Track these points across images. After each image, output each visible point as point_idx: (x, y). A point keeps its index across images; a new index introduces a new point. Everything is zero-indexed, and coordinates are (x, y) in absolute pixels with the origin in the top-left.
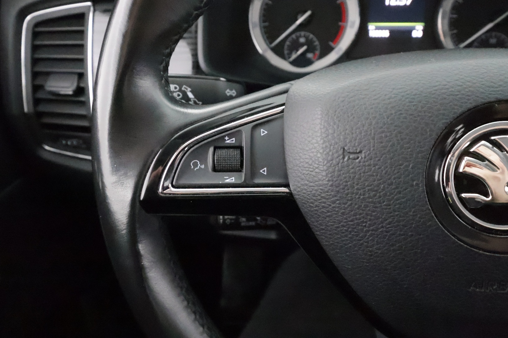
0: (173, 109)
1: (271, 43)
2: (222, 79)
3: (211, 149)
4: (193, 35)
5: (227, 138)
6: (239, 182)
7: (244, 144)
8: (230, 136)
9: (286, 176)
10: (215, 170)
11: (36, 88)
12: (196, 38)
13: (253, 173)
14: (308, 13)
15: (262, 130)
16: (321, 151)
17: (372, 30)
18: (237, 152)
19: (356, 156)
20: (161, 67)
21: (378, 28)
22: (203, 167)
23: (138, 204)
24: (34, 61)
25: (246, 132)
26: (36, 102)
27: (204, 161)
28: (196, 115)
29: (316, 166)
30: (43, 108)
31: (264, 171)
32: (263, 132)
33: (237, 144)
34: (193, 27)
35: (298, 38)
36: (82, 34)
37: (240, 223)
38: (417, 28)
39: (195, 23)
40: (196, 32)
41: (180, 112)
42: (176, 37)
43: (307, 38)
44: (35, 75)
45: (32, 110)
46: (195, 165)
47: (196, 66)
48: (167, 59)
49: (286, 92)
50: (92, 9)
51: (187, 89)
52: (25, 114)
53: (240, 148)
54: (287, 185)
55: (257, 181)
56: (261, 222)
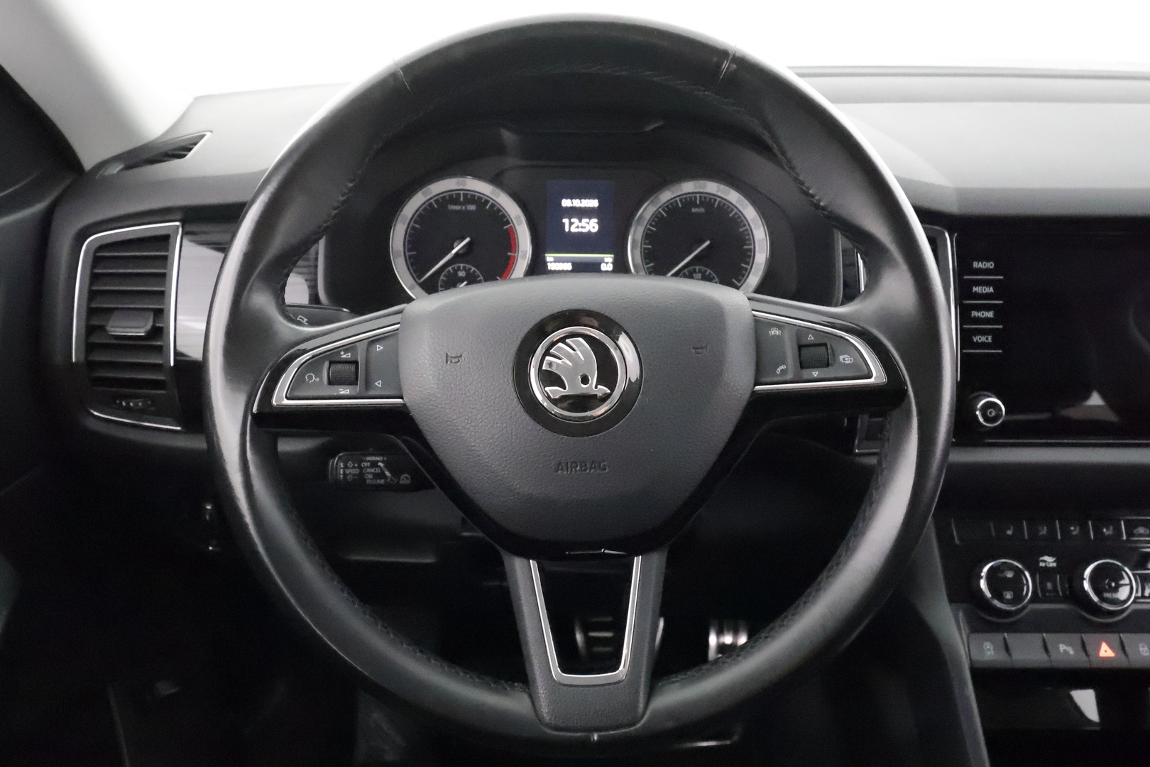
0: (288, 327)
1: (420, 277)
2: (345, 310)
3: (327, 364)
4: (312, 263)
5: (342, 353)
6: (354, 393)
7: (359, 360)
8: (346, 351)
9: (400, 389)
10: (330, 382)
11: (91, 330)
12: (316, 266)
13: (368, 384)
14: (468, 240)
15: (378, 346)
16: (428, 358)
17: (551, 262)
18: (352, 368)
19: (457, 360)
20: (279, 287)
21: (557, 260)
22: (318, 380)
23: (250, 418)
24: (92, 295)
25: (361, 349)
26: (90, 347)
27: (318, 374)
28: (309, 332)
29: (424, 371)
30: (99, 357)
31: (379, 384)
32: (379, 348)
33: (353, 359)
34: (312, 251)
35: (456, 271)
36: (165, 260)
37: (365, 480)
38: (606, 260)
39: (315, 245)
40: (316, 259)
41: (292, 329)
42: (286, 271)
43: (468, 271)
44: (91, 312)
45: (82, 358)
46: (310, 378)
47: (315, 299)
48: (285, 279)
49: (400, 312)
50: (180, 230)
51: (303, 319)
52: (72, 364)
53: (356, 363)
54: (402, 398)
55: (371, 393)
56: (392, 480)
